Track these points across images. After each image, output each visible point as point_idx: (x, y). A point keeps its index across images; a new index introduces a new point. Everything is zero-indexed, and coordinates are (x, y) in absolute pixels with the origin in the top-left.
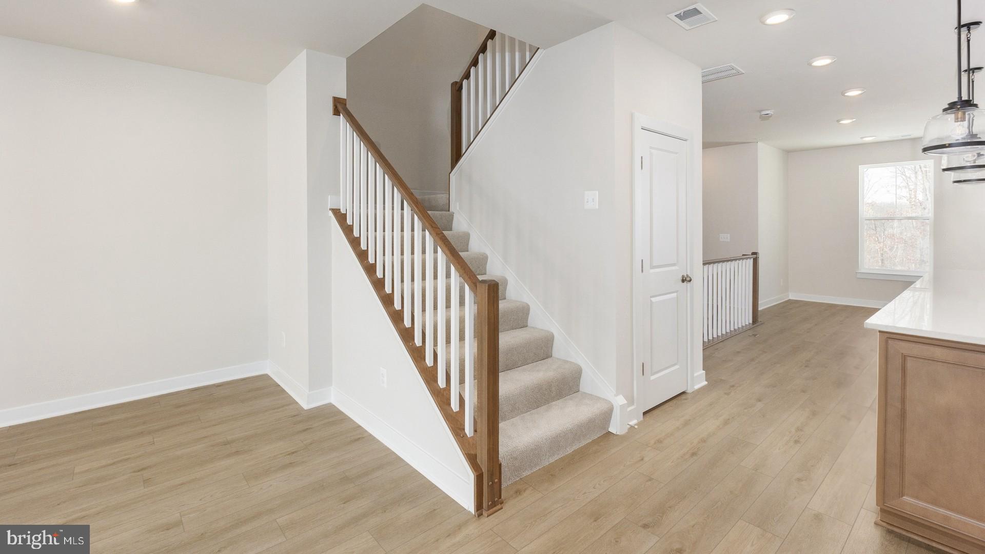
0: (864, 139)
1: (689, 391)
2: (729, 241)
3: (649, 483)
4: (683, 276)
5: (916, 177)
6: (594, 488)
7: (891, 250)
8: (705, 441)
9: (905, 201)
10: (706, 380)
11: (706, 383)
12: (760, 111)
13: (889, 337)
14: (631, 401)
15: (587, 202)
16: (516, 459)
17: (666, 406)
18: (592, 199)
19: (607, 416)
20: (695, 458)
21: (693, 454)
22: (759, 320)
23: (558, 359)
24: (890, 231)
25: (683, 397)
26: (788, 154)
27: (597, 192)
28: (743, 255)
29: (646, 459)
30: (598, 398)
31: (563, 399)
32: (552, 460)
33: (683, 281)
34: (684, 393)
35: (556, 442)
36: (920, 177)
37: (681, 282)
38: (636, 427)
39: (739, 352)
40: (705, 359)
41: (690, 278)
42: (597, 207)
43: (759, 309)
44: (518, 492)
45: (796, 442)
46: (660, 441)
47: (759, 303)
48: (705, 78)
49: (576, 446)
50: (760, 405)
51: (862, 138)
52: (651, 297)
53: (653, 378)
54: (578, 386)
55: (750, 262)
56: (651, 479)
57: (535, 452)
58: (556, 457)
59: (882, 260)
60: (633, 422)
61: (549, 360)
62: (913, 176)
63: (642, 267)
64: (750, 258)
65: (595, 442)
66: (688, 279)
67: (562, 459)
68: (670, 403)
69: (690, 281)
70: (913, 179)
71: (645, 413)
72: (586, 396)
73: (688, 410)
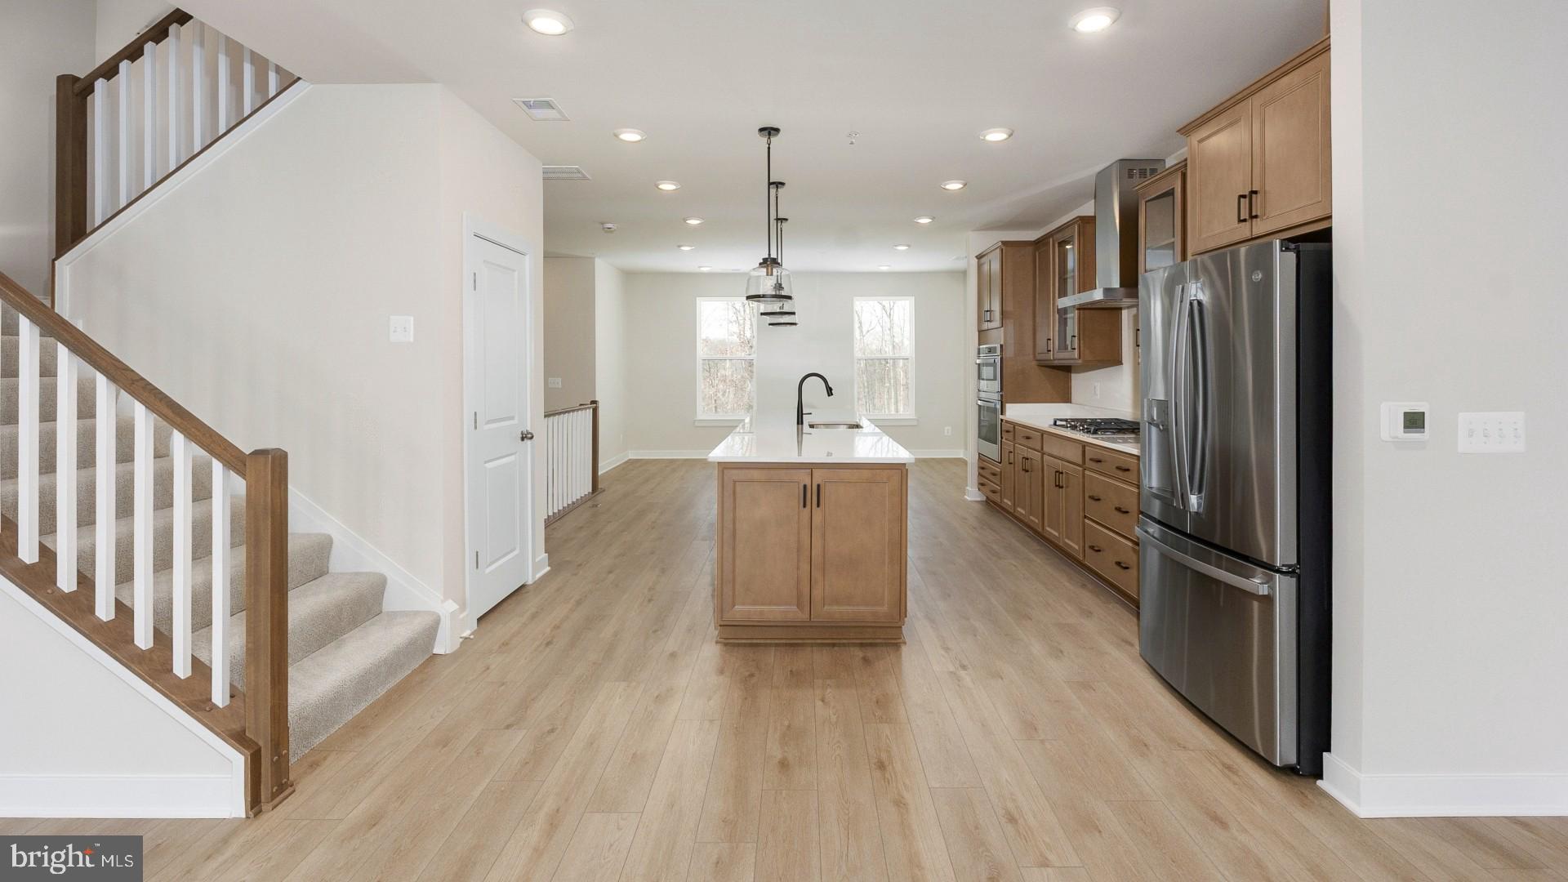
0: (702, 269)
1: (530, 582)
2: (560, 387)
3: (503, 687)
4: (522, 433)
5: (744, 311)
6: (432, 717)
7: (723, 395)
8: (558, 627)
9: (735, 338)
10: (549, 566)
11: (548, 568)
12: (602, 224)
13: (725, 467)
14: (463, 607)
15: (395, 332)
16: (306, 719)
17: (505, 604)
18: (403, 328)
19: (431, 632)
20: (551, 646)
21: (548, 644)
22: (600, 487)
23: (341, 574)
24: (723, 372)
25: (523, 591)
26: (630, 278)
27: (412, 318)
28: (581, 405)
29: (493, 667)
30: (416, 613)
31: (359, 628)
32: (356, 712)
33: (523, 439)
34: (523, 586)
35: (364, 683)
36: (748, 311)
37: (520, 441)
38: (472, 637)
39: (581, 527)
40: (547, 540)
41: (531, 434)
42: (412, 340)
43: (599, 474)
44: (314, 765)
45: (650, 601)
46: (505, 644)
47: (599, 465)
48: (546, 176)
49: (392, 683)
50: (612, 577)
51: (700, 267)
52: (486, 462)
53: (488, 571)
54: (381, 604)
55: (590, 412)
56: (503, 684)
57: (335, 702)
58: (363, 706)
59: (716, 407)
60: (466, 633)
61: (326, 578)
62: (742, 310)
63: (476, 422)
64: (589, 408)
65: (415, 672)
66: (530, 436)
67: (372, 706)
68: (509, 601)
69: (532, 438)
70: (742, 313)
71: (480, 620)
72: (393, 615)
73: (530, 604)
